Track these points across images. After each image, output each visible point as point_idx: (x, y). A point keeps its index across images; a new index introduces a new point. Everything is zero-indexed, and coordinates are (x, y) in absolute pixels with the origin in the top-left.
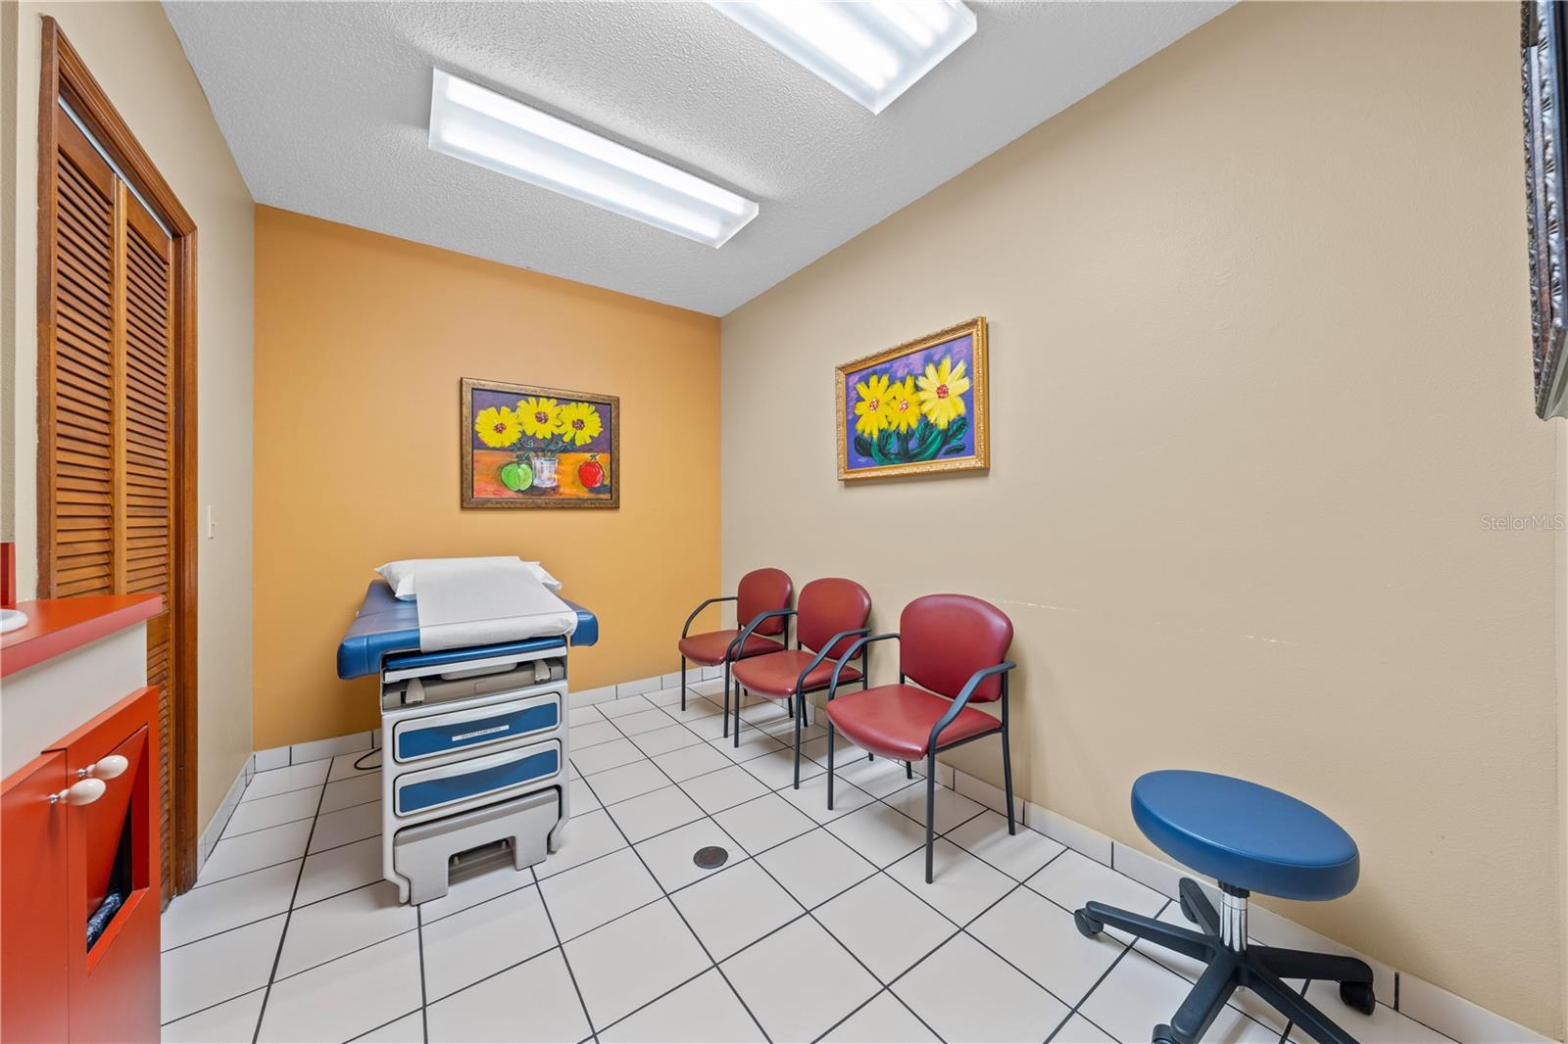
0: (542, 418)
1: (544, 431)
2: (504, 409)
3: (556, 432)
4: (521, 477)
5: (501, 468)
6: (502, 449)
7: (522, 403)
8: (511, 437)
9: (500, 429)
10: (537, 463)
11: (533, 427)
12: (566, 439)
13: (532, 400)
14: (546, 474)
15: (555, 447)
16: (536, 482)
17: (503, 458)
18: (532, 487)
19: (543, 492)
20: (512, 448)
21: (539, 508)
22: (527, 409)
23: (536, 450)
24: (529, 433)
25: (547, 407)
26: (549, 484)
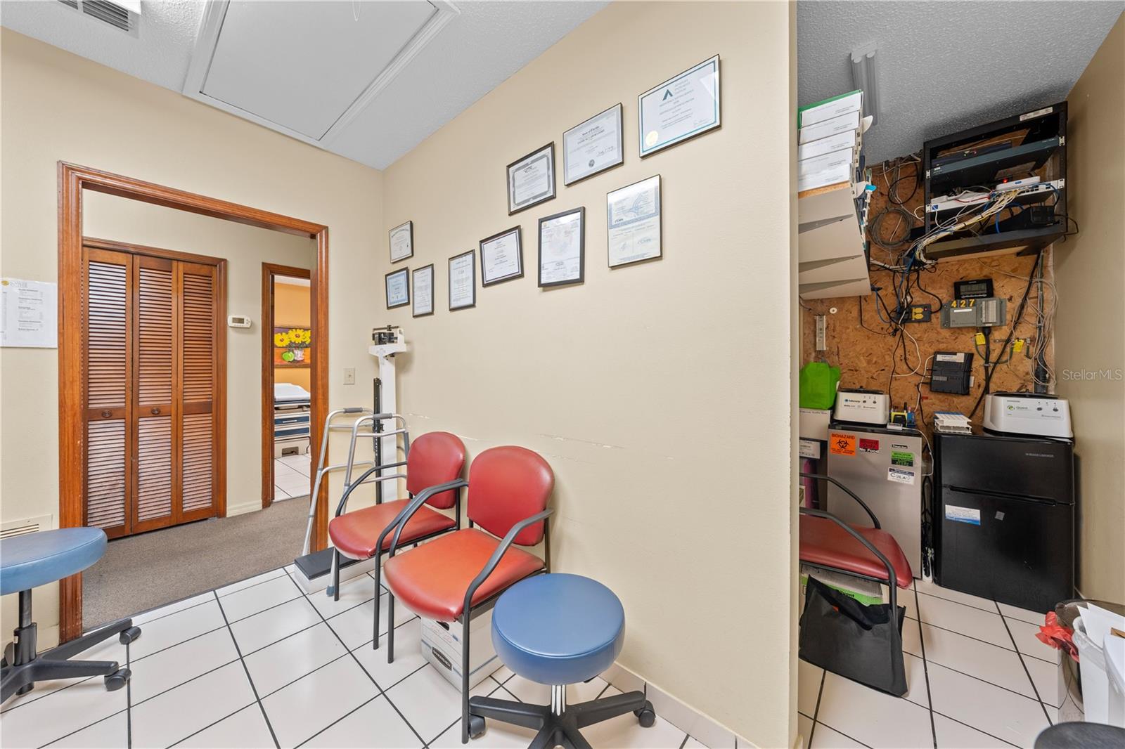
0: (297, 336)
1: (298, 341)
2: (284, 334)
3: (303, 341)
4: (290, 356)
5: (282, 354)
6: (283, 347)
7: (290, 331)
8: (286, 343)
9: (282, 340)
10: (296, 352)
11: (294, 339)
12: (307, 343)
13: (294, 330)
14: (299, 355)
15: (301, 346)
16: (296, 358)
17: (284, 350)
18: (294, 360)
19: (298, 362)
20: (286, 347)
21: (296, 367)
22: (292, 334)
23: (295, 347)
24: (293, 341)
25: (300, 332)
26: (300, 359)
